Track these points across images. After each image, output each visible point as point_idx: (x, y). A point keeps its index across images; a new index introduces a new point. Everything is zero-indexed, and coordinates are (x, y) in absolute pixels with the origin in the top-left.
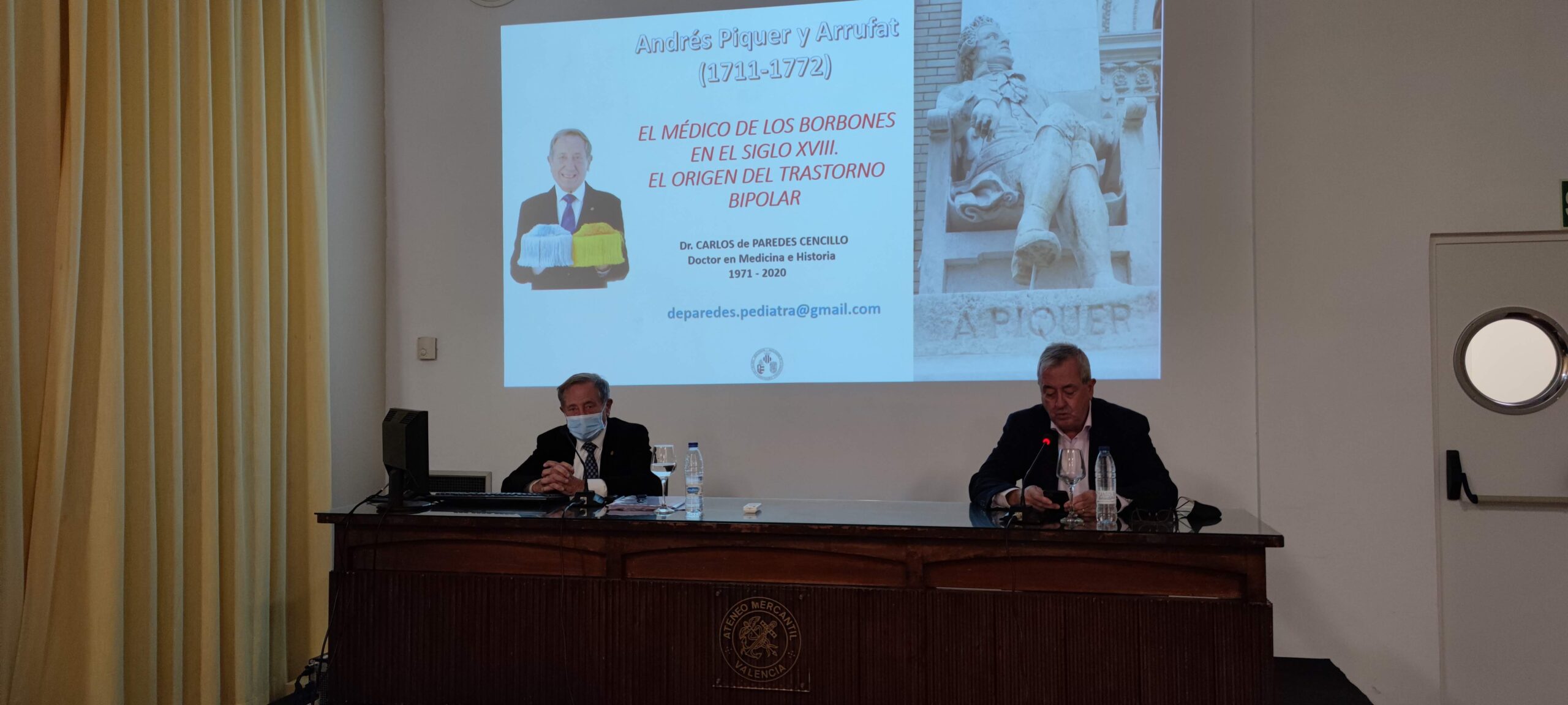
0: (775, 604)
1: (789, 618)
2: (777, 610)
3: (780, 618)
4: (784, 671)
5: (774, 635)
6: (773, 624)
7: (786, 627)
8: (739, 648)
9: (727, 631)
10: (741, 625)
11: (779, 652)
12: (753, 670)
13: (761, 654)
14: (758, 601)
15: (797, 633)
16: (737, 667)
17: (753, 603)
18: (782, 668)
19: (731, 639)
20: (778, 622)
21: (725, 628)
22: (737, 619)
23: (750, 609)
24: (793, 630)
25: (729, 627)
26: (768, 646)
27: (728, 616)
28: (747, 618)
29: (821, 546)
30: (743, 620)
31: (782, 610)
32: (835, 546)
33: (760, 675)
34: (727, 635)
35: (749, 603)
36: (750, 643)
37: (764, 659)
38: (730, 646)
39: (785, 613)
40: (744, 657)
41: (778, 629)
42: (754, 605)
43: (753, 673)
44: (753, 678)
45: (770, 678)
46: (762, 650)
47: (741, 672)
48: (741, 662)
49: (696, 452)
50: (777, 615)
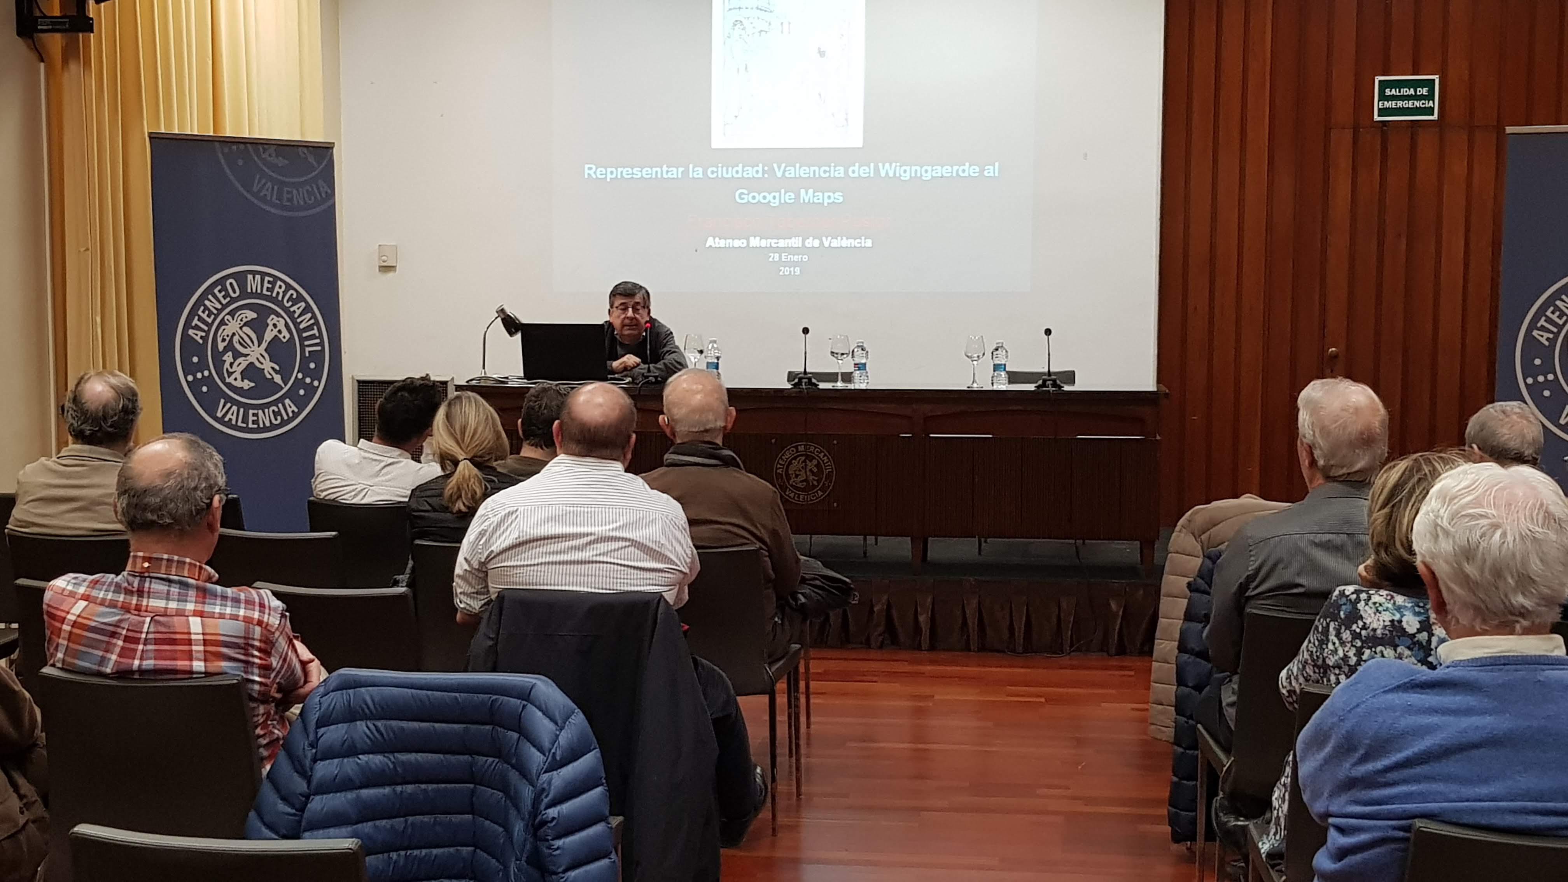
0: (816, 448)
1: (826, 458)
2: (817, 452)
3: (819, 457)
4: (822, 495)
5: (815, 470)
6: (815, 462)
7: (824, 464)
8: (788, 478)
9: (780, 468)
10: (790, 463)
11: (818, 482)
12: (799, 495)
13: (805, 483)
14: (803, 445)
15: (832, 468)
16: (787, 493)
17: (799, 447)
18: (820, 493)
19: (782, 474)
20: (818, 461)
21: (779, 466)
22: (787, 459)
23: (797, 451)
24: (829, 465)
25: (781, 464)
26: (811, 478)
27: (781, 458)
28: (795, 458)
29: (850, 406)
30: (791, 460)
31: (821, 452)
32: (861, 406)
33: (804, 499)
34: (779, 471)
35: (796, 447)
36: (797, 476)
37: (808, 487)
38: (782, 478)
39: (823, 454)
40: (792, 486)
41: (818, 466)
42: (801, 448)
43: (799, 497)
44: (799, 501)
45: (811, 500)
46: (806, 480)
47: (790, 497)
48: (790, 490)
50: (817, 456)
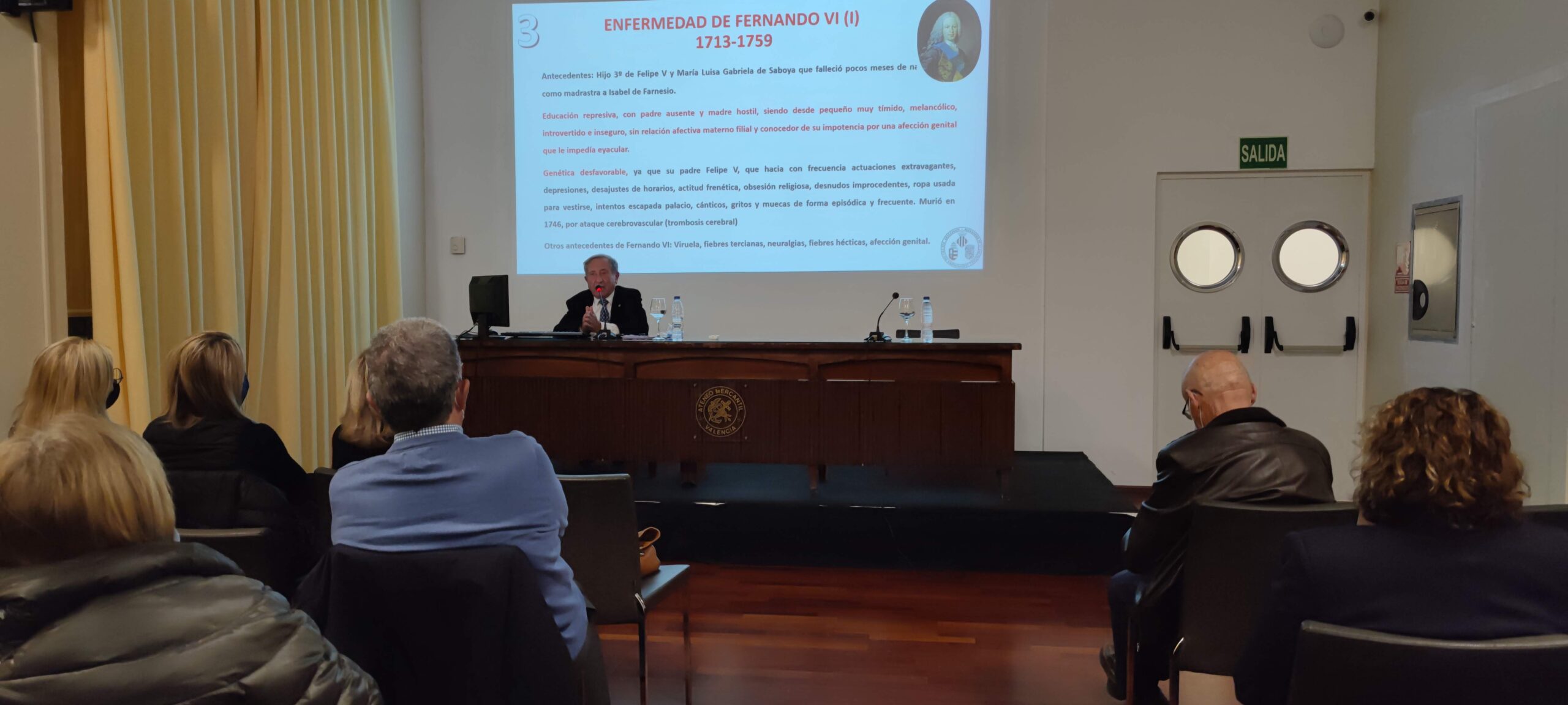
1: (738, 399)
2: (731, 394)
3: (733, 399)
4: (735, 430)
5: (729, 409)
6: (729, 403)
7: (737, 404)
8: (708, 417)
9: (700, 408)
10: (709, 404)
11: (732, 418)
12: (716, 430)
13: (721, 420)
14: (720, 389)
15: (743, 408)
16: (707, 428)
17: (716, 390)
18: (734, 428)
19: (703, 413)
20: (732, 401)
21: (700, 406)
22: (706, 400)
23: (715, 393)
24: (741, 405)
25: (702, 405)
26: (726, 416)
27: (701, 398)
28: (713, 399)
30: (710, 401)
31: (734, 394)
32: (767, 356)
33: (721, 433)
34: (700, 410)
35: (714, 390)
36: (715, 414)
37: (724, 424)
38: (702, 416)
39: (735, 396)
40: (711, 422)
41: (732, 405)
42: (717, 391)
43: (716, 432)
44: (716, 435)
45: (727, 434)
46: (722, 418)
47: (709, 432)
48: (709, 425)
49: (678, 302)
50: (731, 397)
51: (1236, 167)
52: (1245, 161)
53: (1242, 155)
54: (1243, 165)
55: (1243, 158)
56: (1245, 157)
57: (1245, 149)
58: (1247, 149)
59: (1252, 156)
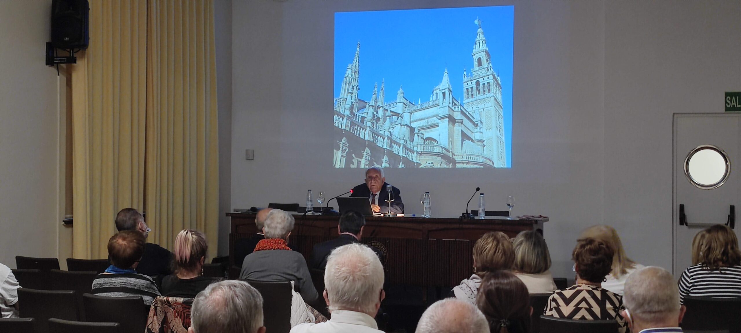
51: (723, 110)
52: (728, 106)
53: (726, 102)
54: (727, 109)
55: (727, 104)
56: (729, 104)
57: (728, 99)
58: (730, 99)
59: (733, 104)
